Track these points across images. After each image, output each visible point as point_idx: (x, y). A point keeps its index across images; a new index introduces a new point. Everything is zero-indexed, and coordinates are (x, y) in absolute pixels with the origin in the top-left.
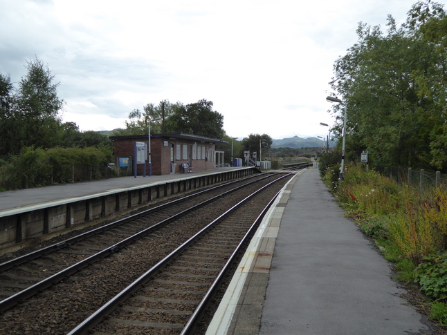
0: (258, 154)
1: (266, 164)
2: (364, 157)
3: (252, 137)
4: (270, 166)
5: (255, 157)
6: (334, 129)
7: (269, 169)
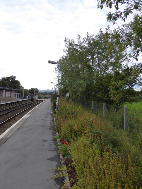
0: (34, 94)
1: (37, 97)
2: (68, 95)
3: (32, 89)
4: (38, 98)
5: (33, 95)
6: (56, 85)
7: (37, 99)
